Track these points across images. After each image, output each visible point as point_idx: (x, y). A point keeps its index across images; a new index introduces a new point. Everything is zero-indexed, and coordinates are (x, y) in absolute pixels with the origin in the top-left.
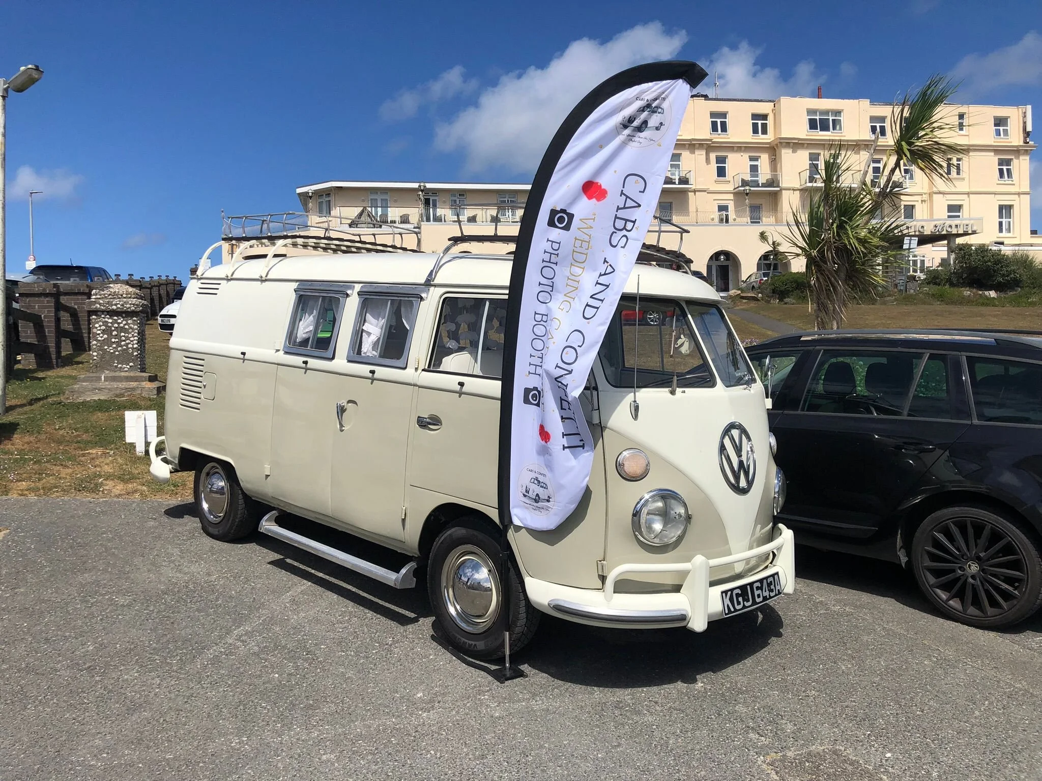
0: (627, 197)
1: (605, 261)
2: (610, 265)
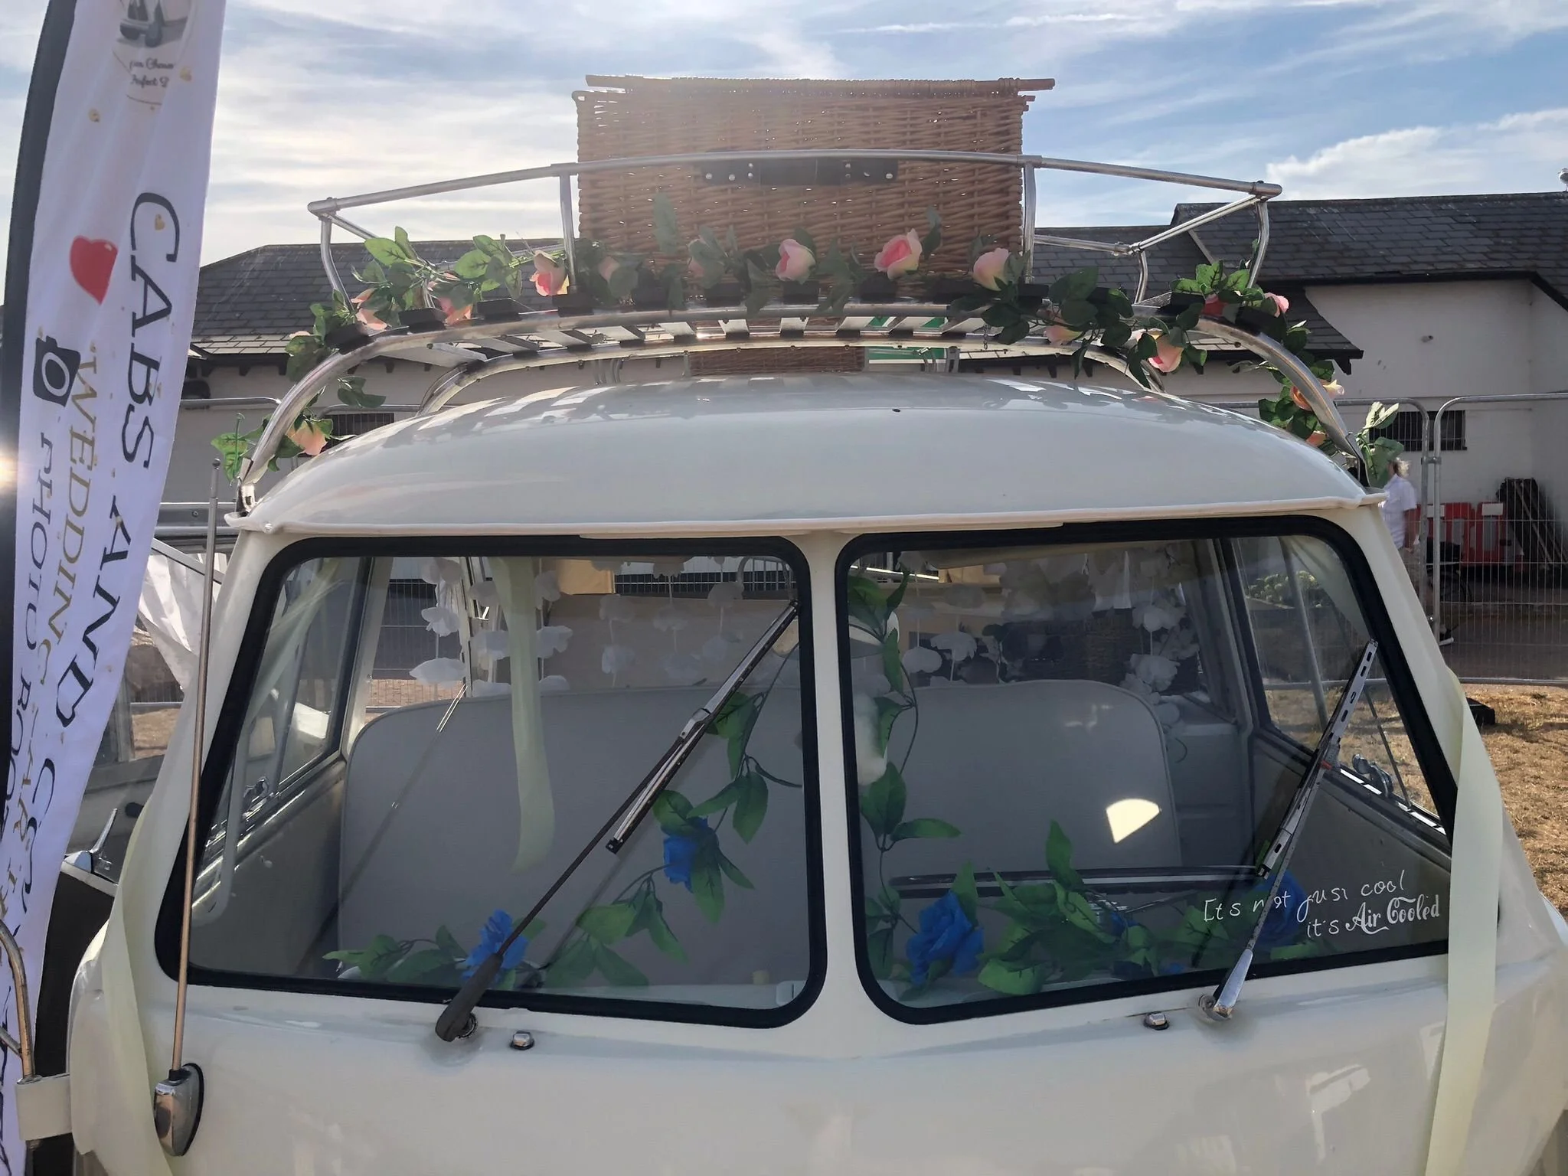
0: (148, 281)
1: (115, 510)
2: (122, 525)
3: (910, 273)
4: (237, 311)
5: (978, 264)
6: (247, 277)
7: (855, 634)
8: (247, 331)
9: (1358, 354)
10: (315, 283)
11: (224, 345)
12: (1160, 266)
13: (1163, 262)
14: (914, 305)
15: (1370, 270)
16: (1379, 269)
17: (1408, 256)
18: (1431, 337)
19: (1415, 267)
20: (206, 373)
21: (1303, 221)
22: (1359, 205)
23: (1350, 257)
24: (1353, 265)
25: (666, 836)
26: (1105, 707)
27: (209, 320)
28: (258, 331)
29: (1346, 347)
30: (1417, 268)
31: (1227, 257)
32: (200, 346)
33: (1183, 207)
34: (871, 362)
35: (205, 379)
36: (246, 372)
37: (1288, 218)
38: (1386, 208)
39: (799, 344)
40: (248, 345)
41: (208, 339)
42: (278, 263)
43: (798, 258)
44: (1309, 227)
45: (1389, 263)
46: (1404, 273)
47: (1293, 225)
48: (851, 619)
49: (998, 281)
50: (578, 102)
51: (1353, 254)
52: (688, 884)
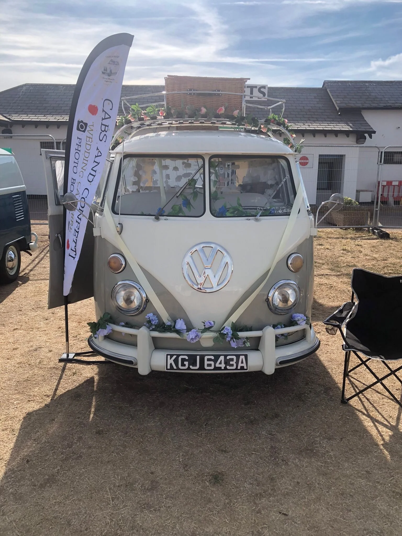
0: (106, 113)
1: (97, 149)
2: (100, 151)
3: (223, 114)
4: (19, 106)
5: (234, 112)
6: (21, 94)
7: (211, 170)
8: (23, 113)
9: (374, 132)
10: (44, 97)
11: (16, 117)
12: (317, 102)
13: (318, 100)
14: (223, 119)
15: (382, 105)
16: (385, 105)
17: (395, 101)
18: (399, 127)
19: (396, 105)
20: (11, 127)
21: (364, 88)
22: (382, 83)
23: (377, 101)
24: (377, 103)
25: (183, 200)
26: (259, 198)
27: (10, 109)
28: (27, 113)
29: (371, 130)
30: (397, 105)
31: (338, 99)
32: (9, 117)
33: (326, 81)
34: (220, 129)
35: (11, 129)
36: (24, 126)
37: (359, 87)
38: (391, 84)
39: (203, 125)
40: (25, 118)
41: (10, 115)
42: (31, 90)
43: (204, 110)
44: (365, 90)
45: (388, 103)
46: (392, 106)
47: (360, 89)
48: (211, 168)
49: (237, 116)
50: (165, 79)
51: (378, 100)
52: (186, 207)
